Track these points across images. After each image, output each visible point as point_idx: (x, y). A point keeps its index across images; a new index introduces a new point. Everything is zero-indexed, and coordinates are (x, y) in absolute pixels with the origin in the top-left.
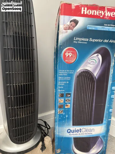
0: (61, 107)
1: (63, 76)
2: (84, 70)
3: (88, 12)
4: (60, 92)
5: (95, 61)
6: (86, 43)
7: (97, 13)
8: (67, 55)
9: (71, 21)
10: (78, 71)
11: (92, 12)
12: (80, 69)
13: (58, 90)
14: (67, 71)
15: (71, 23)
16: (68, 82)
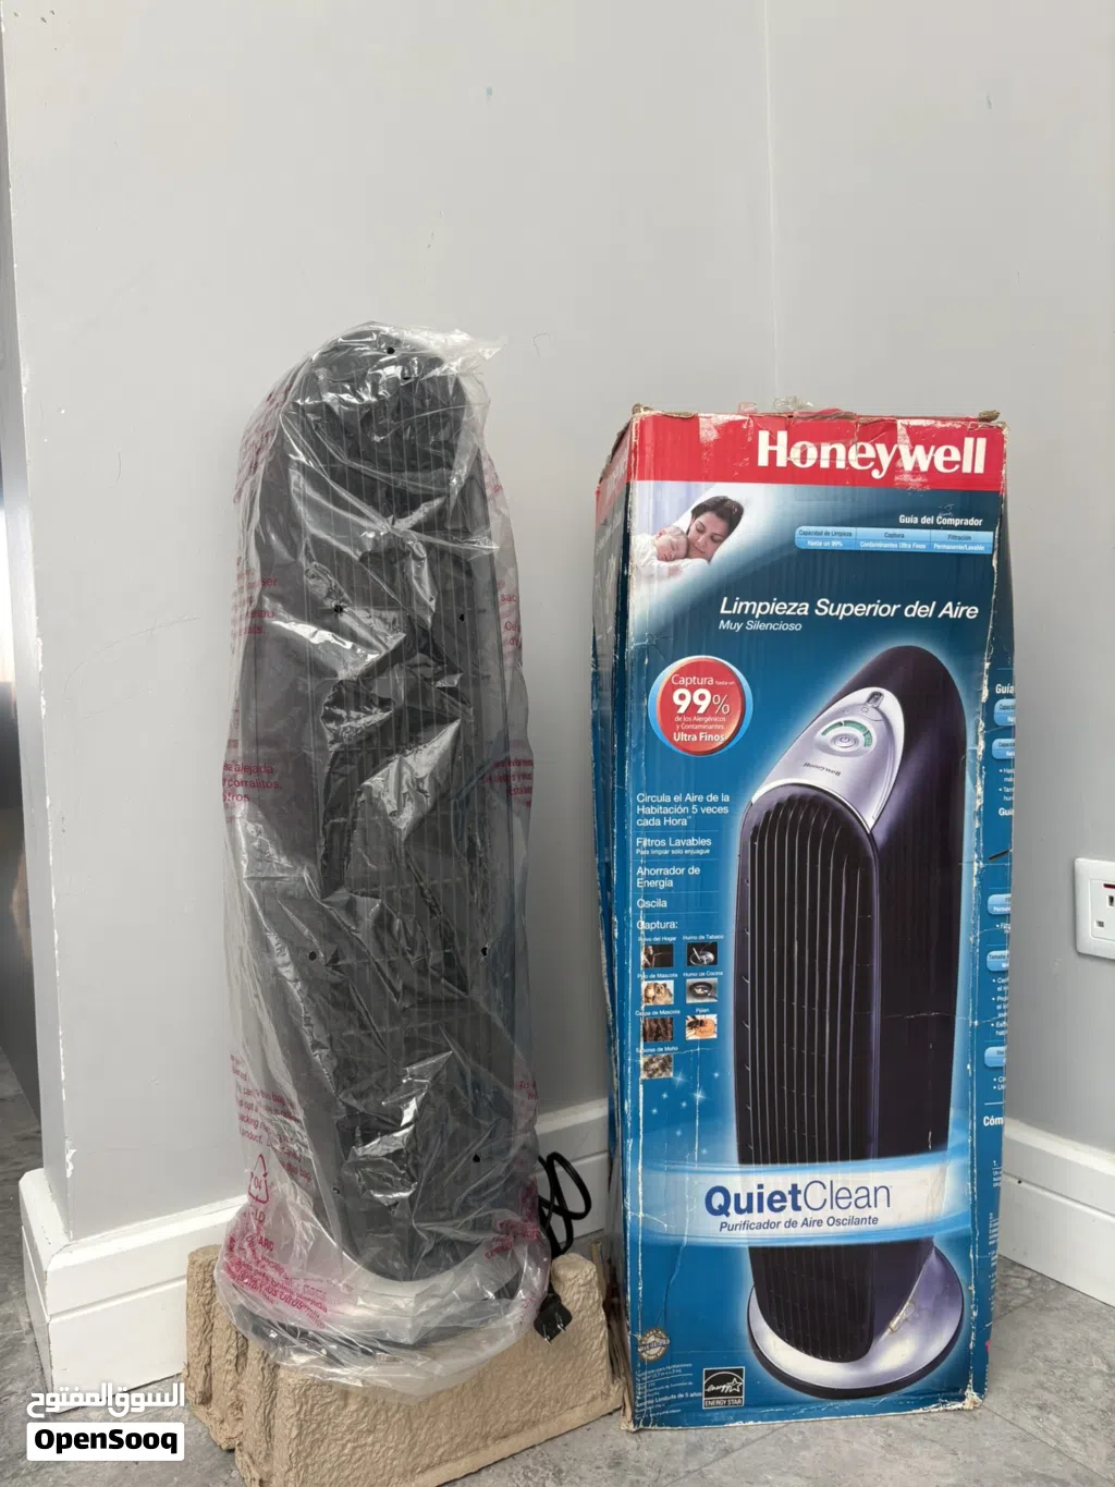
0: (659, 1031)
1: (665, 832)
2: (798, 791)
3: (796, 453)
4: (648, 933)
5: (859, 734)
6: (793, 627)
7: (848, 456)
8: (684, 705)
9: (697, 512)
10: (754, 799)
11: (818, 454)
12: (771, 784)
13: (636, 919)
14: (690, 798)
15: (702, 519)
16: (695, 871)
